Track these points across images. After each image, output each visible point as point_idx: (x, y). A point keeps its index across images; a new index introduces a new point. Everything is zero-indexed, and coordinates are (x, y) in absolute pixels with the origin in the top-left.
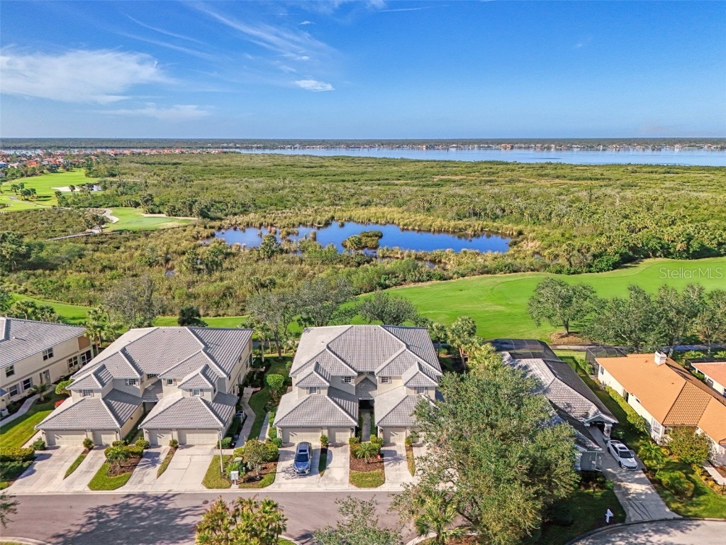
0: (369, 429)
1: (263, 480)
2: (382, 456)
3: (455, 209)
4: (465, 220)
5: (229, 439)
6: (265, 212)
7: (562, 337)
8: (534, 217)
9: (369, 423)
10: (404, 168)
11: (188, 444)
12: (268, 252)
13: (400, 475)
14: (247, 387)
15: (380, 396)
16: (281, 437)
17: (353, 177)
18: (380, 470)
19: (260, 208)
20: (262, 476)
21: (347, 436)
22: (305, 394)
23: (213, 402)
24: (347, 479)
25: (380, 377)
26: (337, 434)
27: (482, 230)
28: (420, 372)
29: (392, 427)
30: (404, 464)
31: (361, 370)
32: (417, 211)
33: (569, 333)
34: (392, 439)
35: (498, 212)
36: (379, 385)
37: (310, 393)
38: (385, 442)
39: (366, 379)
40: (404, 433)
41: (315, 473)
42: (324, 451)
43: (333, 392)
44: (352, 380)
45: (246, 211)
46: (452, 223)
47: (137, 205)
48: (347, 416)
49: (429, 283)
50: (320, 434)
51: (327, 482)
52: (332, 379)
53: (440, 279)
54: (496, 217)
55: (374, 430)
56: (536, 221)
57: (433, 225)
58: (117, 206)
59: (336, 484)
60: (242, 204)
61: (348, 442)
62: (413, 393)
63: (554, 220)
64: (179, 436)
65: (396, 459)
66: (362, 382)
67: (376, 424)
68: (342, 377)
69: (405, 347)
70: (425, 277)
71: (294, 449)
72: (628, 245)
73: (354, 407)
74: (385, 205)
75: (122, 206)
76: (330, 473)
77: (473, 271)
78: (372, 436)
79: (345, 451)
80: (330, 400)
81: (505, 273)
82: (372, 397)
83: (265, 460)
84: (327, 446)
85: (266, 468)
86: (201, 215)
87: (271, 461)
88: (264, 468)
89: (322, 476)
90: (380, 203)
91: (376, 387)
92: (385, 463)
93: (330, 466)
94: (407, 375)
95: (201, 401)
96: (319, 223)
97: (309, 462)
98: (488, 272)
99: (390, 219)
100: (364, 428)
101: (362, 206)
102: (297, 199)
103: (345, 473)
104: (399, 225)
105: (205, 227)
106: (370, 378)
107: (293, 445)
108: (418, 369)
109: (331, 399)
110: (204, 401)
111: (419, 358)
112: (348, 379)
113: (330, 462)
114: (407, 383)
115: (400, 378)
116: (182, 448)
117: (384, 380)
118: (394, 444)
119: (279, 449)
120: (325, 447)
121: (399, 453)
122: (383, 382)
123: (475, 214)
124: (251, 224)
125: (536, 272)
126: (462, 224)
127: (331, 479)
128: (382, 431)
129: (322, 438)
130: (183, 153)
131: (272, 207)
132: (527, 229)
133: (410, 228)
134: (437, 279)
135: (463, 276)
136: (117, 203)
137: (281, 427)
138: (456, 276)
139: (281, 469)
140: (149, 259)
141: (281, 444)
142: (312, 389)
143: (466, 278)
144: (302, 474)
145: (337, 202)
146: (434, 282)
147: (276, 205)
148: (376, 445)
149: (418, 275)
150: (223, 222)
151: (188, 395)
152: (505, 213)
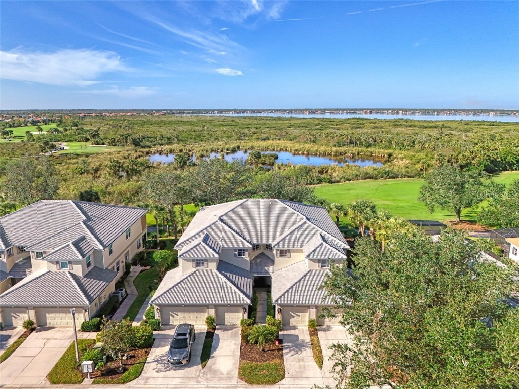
0: (266, 310)
1: (126, 373)
2: (281, 342)
3: (336, 140)
4: (344, 147)
5: (96, 320)
6: (186, 143)
7: (455, 224)
8: (400, 145)
9: (265, 303)
10: (293, 122)
11: (48, 325)
12: (180, 163)
13: (304, 366)
14: (136, 265)
15: (278, 272)
16: (159, 318)
17: (256, 126)
18: (278, 361)
19: (182, 141)
20: (127, 367)
21: (237, 318)
22: (191, 268)
23: (84, 277)
24: (236, 373)
25: (277, 250)
26: (226, 314)
27: (358, 154)
28: (324, 243)
29: (292, 306)
30: (308, 353)
31: (256, 242)
32: (305, 142)
33: (460, 221)
34: (293, 322)
35: (371, 141)
36: (277, 259)
37: (197, 266)
38: (285, 325)
39: (262, 254)
40: (307, 314)
41: (195, 364)
42: (210, 335)
43: (224, 267)
44: (246, 254)
45: (171, 143)
46: (334, 149)
47: (87, 140)
48: (239, 292)
49: (319, 185)
50: (206, 315)
51: (209, 376)
52: (222, 252)
53: (329, 182)
54: (369, 146)
55: (271, 310)
56: (402, 147)
57: (319, 150)
58: (71, 141)
59: (221, 379)
60: (168, 138)
61: (239, 324)
62: (316, 267)
63: (417, 146)
64: (38, 316)
65: (299, 346)
66: (258, 257)
67: (273, 302)
68: (235, 250)
69: (304, 219)
70: (315, 181)
71: (172, 332)
72: (490, 159)
73: (248, 284)
74: (279, 140)
75: (76, 141)
76: (215, 363)
77: (357, 177)
78: (269, 317)
79: (235, 335)
80: (220, 275)
81: (385, 179)
82: (268, 273)
83: (134, 346)
84: (215, 329)
85: (134, 356)
86: (134, 144)
87: (141, 347)
88: (131, 357)
89: (203, 367)
90: (275, 138)
91: (273, 262)
92: (284, 351)
93: (215, 354)
94: (309, 248)
95: (69, 275)
96: (227, 150)
97: (189, 348)
98: (371, 178)
99: (284, 147)
100: (259, 308)
101: (262, 140)
102: (211, 136)
103: (233, 364)
104: (291, 151)
105: (136, 152)
106: (267, 252)
107: (173, 327)
108: (321, 241)
109: (221, 273)
110: (72, 275)
111: (321, 230)
112: (241, 252)
113: (215, 350)
114: (309, 255)
115: (301, 251)
116: (40, 331)
117: (283, 253)
118: (295, 328)
119: (154, 332)
120: (211, 330)
121: (301, 338)
122: (281, 256)
123: (352, 143)
124: (174, 151)
125: (412, 179)
126: (343, 149)
127: (215, 372)
128: (280, 311)
129: (207, 319)
130: (133, 115)
131: (192, 140)
132: (396, 153)
133: (300, 153)
134: (326, 182)
135: (350, 180)
136: (72, 139)
137: (159, 306)
138: (342, 180)
139: (153, 357)
140: (81, 169)
141: (157, 326)
142: (199, 263)
143: (352, 182)
144: (178, 365)
145: (243, 138)
146: (324, 184)
147: (195, 139)
148: (274, 328)
149: (309, 179)
150: (151, 150)
151: (54, 268)
152: (376, 143)
